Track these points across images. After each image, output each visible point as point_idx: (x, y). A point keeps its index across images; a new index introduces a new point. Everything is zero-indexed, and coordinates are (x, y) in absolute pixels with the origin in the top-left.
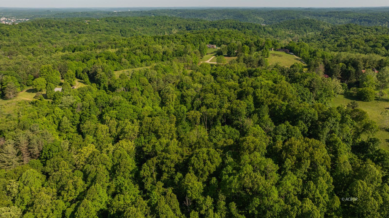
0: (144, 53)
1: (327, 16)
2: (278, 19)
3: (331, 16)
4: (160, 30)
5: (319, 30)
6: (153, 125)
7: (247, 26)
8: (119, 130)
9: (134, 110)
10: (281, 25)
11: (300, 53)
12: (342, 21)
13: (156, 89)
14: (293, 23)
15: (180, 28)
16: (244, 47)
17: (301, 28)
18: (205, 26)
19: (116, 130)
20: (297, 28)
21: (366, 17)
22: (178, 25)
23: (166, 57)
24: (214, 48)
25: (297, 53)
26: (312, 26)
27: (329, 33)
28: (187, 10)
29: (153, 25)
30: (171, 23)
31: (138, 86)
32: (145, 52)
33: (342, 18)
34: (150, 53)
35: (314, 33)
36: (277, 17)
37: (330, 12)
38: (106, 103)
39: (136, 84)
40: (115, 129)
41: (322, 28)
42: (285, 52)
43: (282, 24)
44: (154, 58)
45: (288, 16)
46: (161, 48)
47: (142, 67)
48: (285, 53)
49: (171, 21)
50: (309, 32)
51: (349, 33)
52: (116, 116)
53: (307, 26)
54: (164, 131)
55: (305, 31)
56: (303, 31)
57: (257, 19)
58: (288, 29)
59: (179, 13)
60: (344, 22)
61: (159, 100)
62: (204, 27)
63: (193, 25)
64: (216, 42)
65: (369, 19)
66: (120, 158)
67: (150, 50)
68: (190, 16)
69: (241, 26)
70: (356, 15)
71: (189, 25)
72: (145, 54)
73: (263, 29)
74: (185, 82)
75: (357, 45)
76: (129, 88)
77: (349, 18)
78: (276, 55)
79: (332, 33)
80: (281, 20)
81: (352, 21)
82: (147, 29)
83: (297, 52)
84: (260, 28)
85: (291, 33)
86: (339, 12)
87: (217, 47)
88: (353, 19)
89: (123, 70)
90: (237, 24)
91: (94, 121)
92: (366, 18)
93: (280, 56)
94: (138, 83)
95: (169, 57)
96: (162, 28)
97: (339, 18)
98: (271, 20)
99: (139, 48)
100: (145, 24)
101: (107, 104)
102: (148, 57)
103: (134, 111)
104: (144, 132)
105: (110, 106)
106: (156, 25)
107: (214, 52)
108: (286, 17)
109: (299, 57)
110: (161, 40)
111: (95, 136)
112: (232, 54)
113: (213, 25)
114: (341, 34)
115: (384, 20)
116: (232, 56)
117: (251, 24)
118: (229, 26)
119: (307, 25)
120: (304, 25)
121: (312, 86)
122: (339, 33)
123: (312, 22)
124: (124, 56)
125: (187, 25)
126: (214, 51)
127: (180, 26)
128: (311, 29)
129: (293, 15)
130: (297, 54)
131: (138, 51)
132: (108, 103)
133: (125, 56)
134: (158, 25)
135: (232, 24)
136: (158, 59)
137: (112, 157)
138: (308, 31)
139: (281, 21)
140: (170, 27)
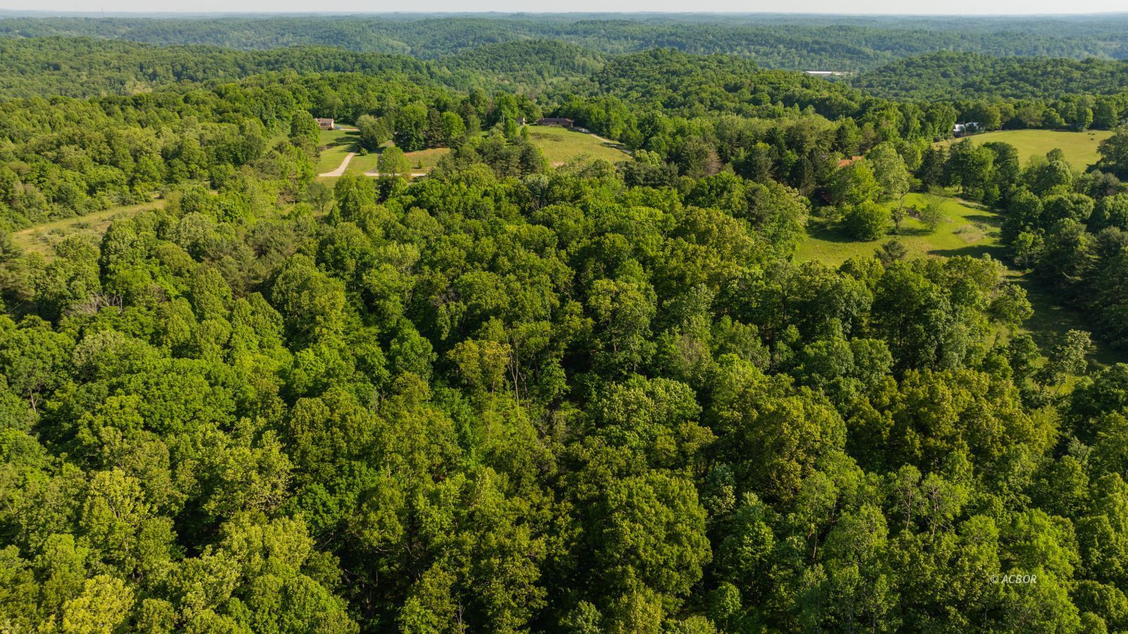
0: (94, 160)
1: (576, 33)
2: (448, 43)
3: (585, 32)
4: (78, 86)
5: (573, 69)
6: (343, 427)
7: (378, 62)
8: (186, 476)
9: (208, 377)
10: (471, 58)
11: (607, 126)
12: (616, 46)
13: (241, 283)
14: (502, 53)
15: (154, 76)
16: (448, 118)
17: (527, 66)
18: (242, 68)
19: (174, 477)
20: (516, 66)
21: (672, 34)
22: (141, 68)
23: (185, 169)
24: (330, 129)
25: (600, 128)
26: (554, 58)
27: (615, 75)
28: (150, 21)
29: (44, 68)
30: (115, 62)
31: (161, 279)
32: (100, 153)
33: (615, 39)
34: (119, 156)
35: (563, 79)
36: (446, 39)
37: (583, 22)
38: (54, 368)
39: (152, 273)
40: (165, 475)
41: (581, 63)
42: (565, 127)
43: (472, 55)
44: (138, 175)
45: (478, 36)
46: (152, 139)
47: (104, 209)
48: (565, 130)
49: (111, 55)
50: (550, 77)
51: (668, 72)
52: (141, 420)
53: (541, 59)
54: (407, 443)
55: (540, 73)
56: (534, 73)
57: (387, 45)
58: (493, 69)
59: (123, 31)
60: (622, 48)
61: (277, 324)
62: (239, 70)
63: (201, 66)
64: (331, 108)
65: (678, 39)
66: (285, 608)
67: (116, 147)
68: (166, 39)
69: (360, 65)
70: (646, 29)
71: (183, 66)
72: (101, 162)
73: (425, 71)
74: (345, 244)
75: (715, 100)
76: (128, 293)
77: (633, 38)
78: (545, 136)
79: (623, 76)
80: (460, 45)
81: (642, 46)
82: (21, 82)
83: (601, 124)
84: (417, 68)
85: (502, 80)
86: (604, 23)
87: (339, 126)
88: (643, 39)
89: (30, 227)
90: (344, 59)
91: (30, 460)
92: (672, 38)
93: (556, 139)
94: (157, 269)
95: (193, 166)
96: (85, 78)
97: (609, 38)
98: (432, 48)
99: (72, 141)
100: (11, 66)
101: (64, 374)
102: (113, 173)
103: (211, 385)
104: (314, 465)
105: (76, 378)
106: (57, 67)
107: (337, 140)
108: (472, 37)
109: (609, 137)
110: (131, 109)
111: (79, 532)
112: (414, 142)
113: (268, 63)
114: (648, 77)
115: (711, 42)
116: (414, 149)
117: (389, 56)
118: (319, 66)
119: (542, 56)
120: (534, 58)
121: (756, 211)
122: (640, 73)
123: (552, 48)
124: (19, 174)
125: (179, 68)
126: (335, 137)
127: (151, 71)
128: (552, 67)
129: (489, 32)
130: (601, 130)
131: (70, 152)
132: (65, 367)
133: (23, 172)
134: (65, 68)
135: (331, 58)
136: (154, 179)
137: (249, 613)
138: (546, 75)
139: (460, 49)
140: (116, 75)
